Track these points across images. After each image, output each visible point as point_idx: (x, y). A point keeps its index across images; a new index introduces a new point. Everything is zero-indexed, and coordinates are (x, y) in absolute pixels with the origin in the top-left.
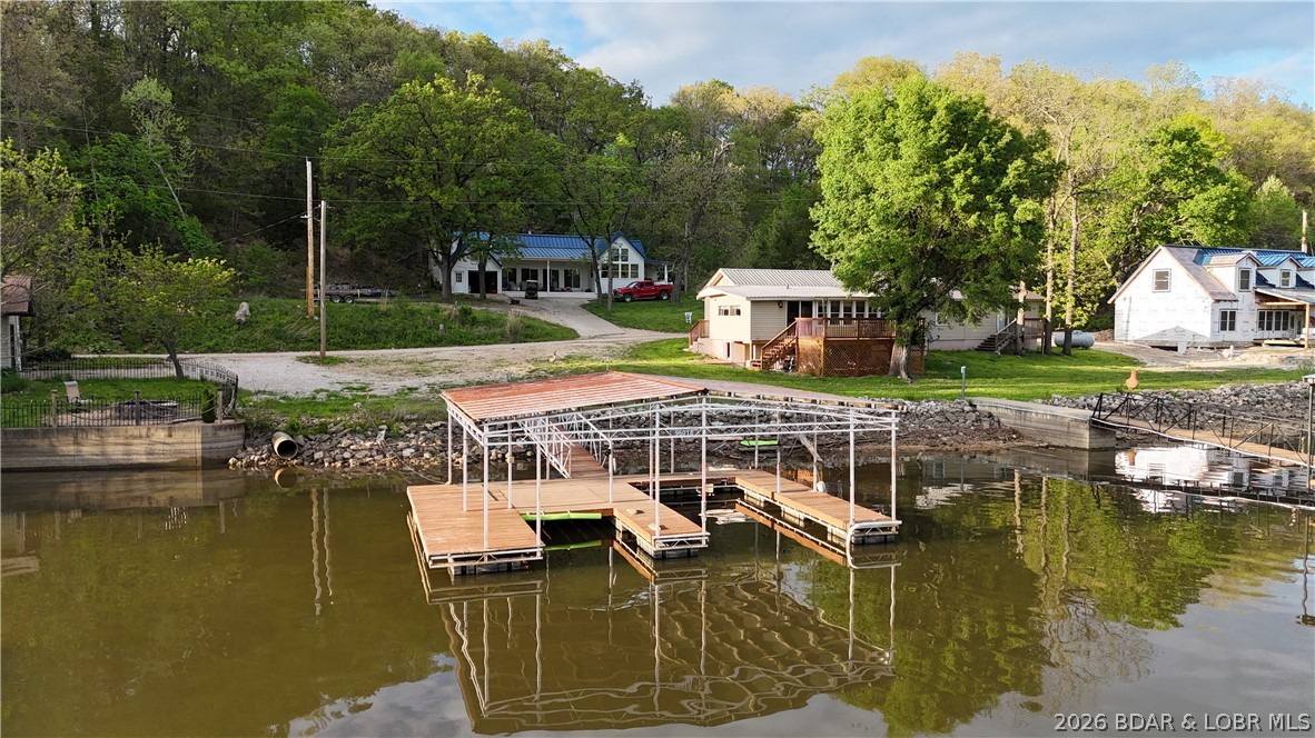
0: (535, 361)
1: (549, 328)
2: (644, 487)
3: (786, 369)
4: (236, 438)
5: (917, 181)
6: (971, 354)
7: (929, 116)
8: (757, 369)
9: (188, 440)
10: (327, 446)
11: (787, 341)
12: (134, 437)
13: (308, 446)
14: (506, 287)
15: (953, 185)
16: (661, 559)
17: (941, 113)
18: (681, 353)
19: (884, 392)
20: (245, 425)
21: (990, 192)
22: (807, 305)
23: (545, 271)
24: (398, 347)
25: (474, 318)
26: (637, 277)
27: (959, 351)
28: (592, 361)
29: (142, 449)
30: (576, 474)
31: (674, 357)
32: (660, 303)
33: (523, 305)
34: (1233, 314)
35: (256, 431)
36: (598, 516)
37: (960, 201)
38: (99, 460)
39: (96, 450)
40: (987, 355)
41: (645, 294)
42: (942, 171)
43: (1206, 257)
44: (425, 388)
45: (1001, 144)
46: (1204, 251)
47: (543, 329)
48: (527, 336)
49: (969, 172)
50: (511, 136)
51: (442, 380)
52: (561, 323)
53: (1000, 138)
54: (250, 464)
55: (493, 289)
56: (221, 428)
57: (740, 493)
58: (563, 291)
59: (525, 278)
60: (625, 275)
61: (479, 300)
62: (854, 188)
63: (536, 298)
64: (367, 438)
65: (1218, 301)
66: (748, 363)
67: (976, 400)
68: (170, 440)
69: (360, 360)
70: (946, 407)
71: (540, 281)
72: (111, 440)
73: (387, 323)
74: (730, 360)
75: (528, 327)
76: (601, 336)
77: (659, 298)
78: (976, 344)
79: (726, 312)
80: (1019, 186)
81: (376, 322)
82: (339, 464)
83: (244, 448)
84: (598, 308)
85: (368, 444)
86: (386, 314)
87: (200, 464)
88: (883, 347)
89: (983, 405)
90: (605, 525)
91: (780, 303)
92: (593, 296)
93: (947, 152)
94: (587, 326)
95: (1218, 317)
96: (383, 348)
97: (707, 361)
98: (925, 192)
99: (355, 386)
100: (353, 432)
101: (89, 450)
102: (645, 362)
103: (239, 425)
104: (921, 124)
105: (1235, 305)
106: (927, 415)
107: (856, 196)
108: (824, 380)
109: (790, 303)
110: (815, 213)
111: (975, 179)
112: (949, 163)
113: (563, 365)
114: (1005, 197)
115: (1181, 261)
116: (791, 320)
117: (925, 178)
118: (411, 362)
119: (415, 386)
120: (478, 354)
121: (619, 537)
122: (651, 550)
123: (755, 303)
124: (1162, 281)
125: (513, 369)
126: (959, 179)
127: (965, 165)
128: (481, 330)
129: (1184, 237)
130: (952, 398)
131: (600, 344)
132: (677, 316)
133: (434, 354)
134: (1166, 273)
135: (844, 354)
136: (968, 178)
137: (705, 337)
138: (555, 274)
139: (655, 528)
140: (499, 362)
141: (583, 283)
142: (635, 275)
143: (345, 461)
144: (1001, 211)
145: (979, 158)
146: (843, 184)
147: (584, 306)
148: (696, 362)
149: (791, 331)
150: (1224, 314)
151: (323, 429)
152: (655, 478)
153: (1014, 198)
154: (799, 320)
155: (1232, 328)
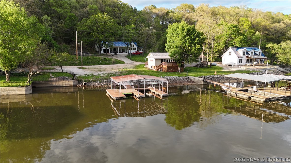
0: (119, 69)
1: (120, 61)
2: (137, 90)
3: (161, 70)
4: (77, 82)
5: (181, 42)
6: (193, 67)
7: (183, 30)
8: (156, 71)
9: (71, 83)
10: (90, 84)
11: (161, 66)
12: (63, 82)
13: (88, 84)
14: (111, 52)
15: (186, 42)
16: (139, 98)
17: (186, 30)
18: (144, 67)
19: (175, 75)
20: (78, 81)
21: (193, 43)
22: (165, 60)
23: (118, 49)
24: (93, 65)
25: (106, 60)
26: (136, 50)
27: (191, 67)
28: (128, 69)
29: (64, 84)
30: (128, 88)
31: (142, 68)
32: (140, 56)
33: (114, 56)
34: (242, 60)
35: (80, 81)
36: (132, 93)
37: (187, 45)
38: (58, 86)
39: (58, 84)
40: (196, 68)
41: (137, 54)
42: (185, 40)
43: (238, 49)
44: (102, 74)
45: (195, 35)
46: (238, 48)
47: (119, 62)
48: (116, 63)
49: (189, 40)
50: (113, 25)
51: (104, 72)
52: (122, 60)
53: (195, 34)
54: (80, 86)
55: (108, 52)
56: (75, 81)
57: (150, 91)
58: (121, 53)
59: (114, 50)
60: (133, 50)
61: (106, 55)
62: (172, 41)
63: (116, 54)
64: (96, 82)
65: (239, 58)
66: (155, 69)
67: (189, 77)
68: (68, 83)
69: (88, 68)
70: (184, 78)
71: (117, 51)
72: (60, 83)
73: (91, 61)
74: (152, 69)
75: (116, 61)
76: (129, 63)
77: (140, 55)
78: (195, 66)
79: (151, 61)
80: (197, 42)
81: (89, 61)
82: (93, 86)
83: (78, 84)
84: (129, 57)
85: (97, 83)
86: (90, 59)
87: (73, 86)
88: (176, 67)
89: (190, 77)
90: (132, 94)
91: (160, 59)
92: (127, 54)
93: (186, 36)
94: (126, 61)
95: (239, 60)
96: (90, 65)
97: (148, 69)
98: (182, 43)
99: (90, 73)
100: (94, 81)
101: (57, 84)
102: (137, 69)
103: (77, 81)
104: (182, 32)
105: (242, 58)
106: (181, 79)
107: (172, 42)
108: (166, 73)
109: (162, 59)
110: (166, 45)
111: (190, 41)
112: (186, 38)
113: (123, 70)
114: (195, 44)
115: (233, 50)
116: (162, 62)
117: (182, 41)
118: (97, 69)
119: (100, 74)
120: (108, 67)
121: (134, 96)
122: (138, 97)
123: (156, 60)
124: (230, 54)
125: (115, 70)
126: (188, 41)
127: (189, 39)
128: (108, 62)
129: (235, 45)
130: (185, 76)
131: (129, 65)
132: (143, 59)
133: (101, 67)
134: (231, 52)
135: (170, 68)
136: (189, 41)
137: (148, 64)
138: (120, 49)
139: (139, 95)
140: (112, 69)
141: (125, 51)
142: (135, 50)
143: (94, 86)
144: (194, 46)
145: (191, 37)
146: (170, 40)
147: (126, 56)
148: (146, 69)
149: (162, 64)
150: (240, 60)
151: (89, 81)
152: (139, 89)
153: (196, 44)
154: (163, 62)
155: (241, 62)
